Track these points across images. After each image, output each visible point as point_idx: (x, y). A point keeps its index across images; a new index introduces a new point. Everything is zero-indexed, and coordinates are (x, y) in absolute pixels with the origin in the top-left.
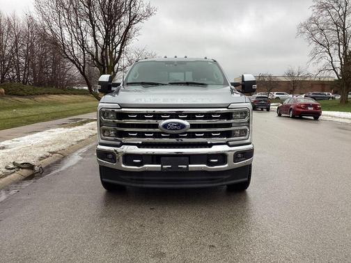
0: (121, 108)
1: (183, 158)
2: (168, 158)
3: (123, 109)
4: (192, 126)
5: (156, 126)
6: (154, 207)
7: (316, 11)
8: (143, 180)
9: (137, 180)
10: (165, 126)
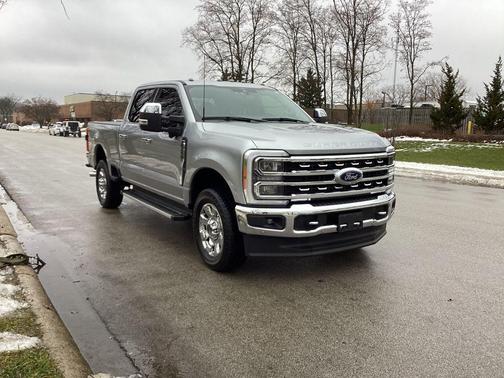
0: (290, 156)
1: (358, 214)
2: (345, 215)
3: (292, 158)
4: (366, 175)
5: (331, 177)
6: (322, 279)
7: (203, 13)
8: (311, 247)
9: (302, 248)
10: (343, 176)
